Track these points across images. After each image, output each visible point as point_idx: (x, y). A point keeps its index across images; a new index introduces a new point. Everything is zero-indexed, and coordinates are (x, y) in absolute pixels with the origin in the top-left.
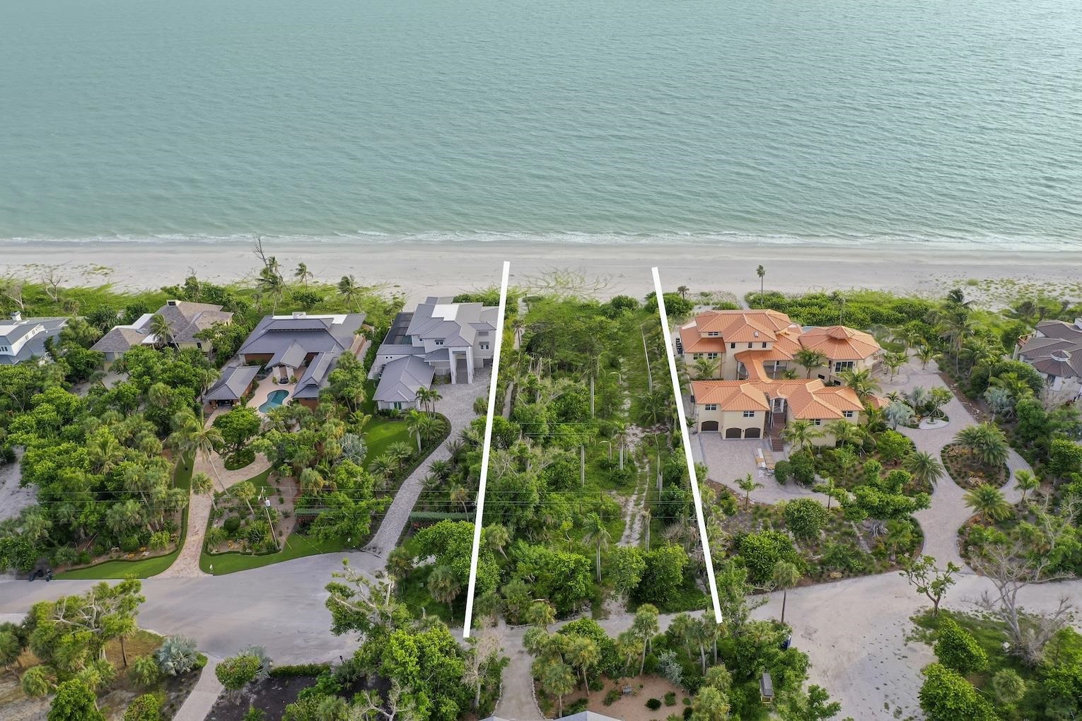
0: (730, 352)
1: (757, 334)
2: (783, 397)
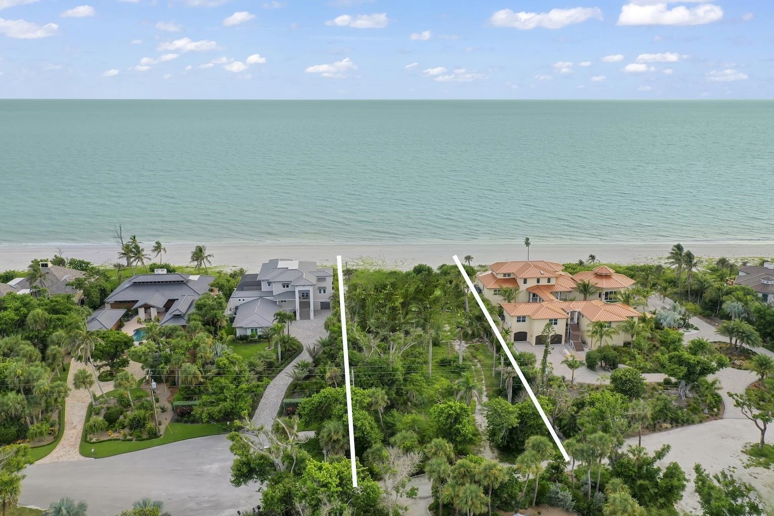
0: (523, 287)
1: (542, 272)
2: (577, 310)
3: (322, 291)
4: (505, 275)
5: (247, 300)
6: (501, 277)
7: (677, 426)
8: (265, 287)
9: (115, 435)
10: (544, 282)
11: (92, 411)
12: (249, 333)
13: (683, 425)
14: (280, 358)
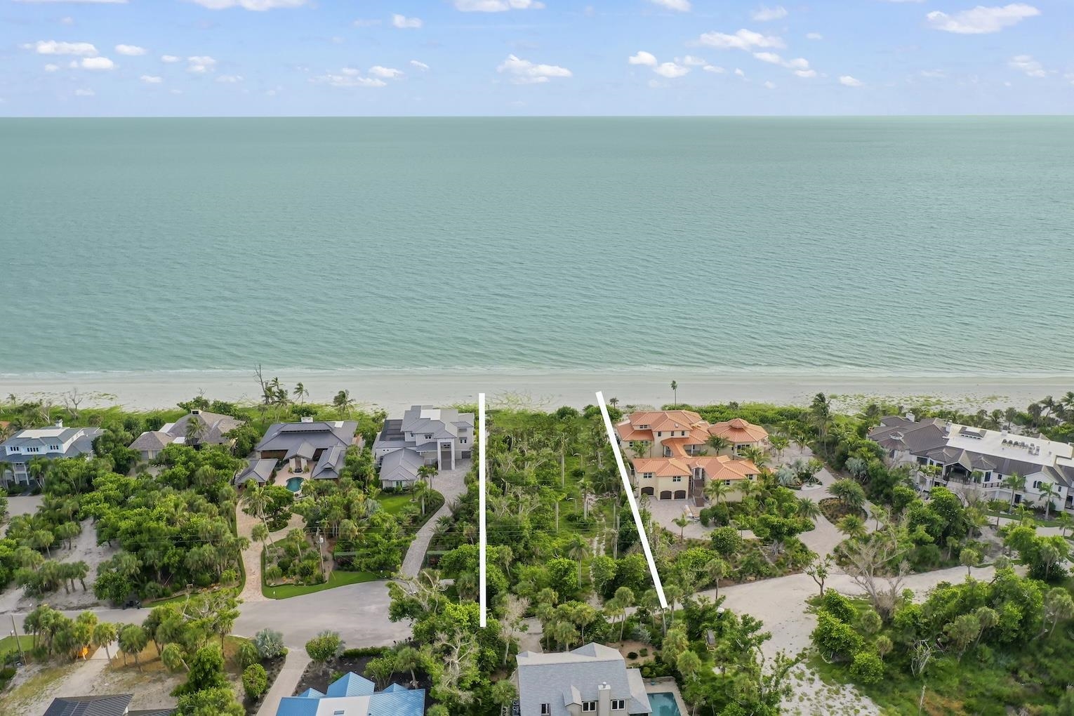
0: (658, 440)
1: (677, 425)
2: (701, 467)
3: (463, 441)
4: (641, 426)
5: (391, 450)
6: (638, 428)
7: (760, 579)
8: (408, 438)
9: (288, 581)
10: (678, 435)
11: (265, 560)
12: (394, 485)
13: (765, 578)
14: (423, 511)
